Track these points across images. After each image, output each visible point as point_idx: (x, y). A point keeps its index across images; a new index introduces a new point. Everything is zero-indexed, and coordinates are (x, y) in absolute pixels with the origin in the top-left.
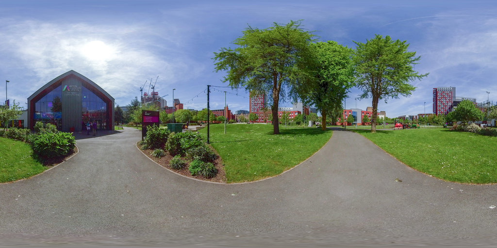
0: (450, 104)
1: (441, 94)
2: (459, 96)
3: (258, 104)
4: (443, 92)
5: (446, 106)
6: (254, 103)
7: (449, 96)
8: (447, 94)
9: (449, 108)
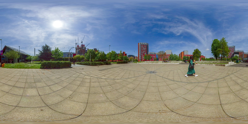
0: (233, 53)
1: (229, 49)
2: (236, 50)
3: (143, 50)
4: (230, 48)
5: (231, 54)
6: (141, 50)
7: (233, 50)
8: (232, 49)
9: (233, 55)
